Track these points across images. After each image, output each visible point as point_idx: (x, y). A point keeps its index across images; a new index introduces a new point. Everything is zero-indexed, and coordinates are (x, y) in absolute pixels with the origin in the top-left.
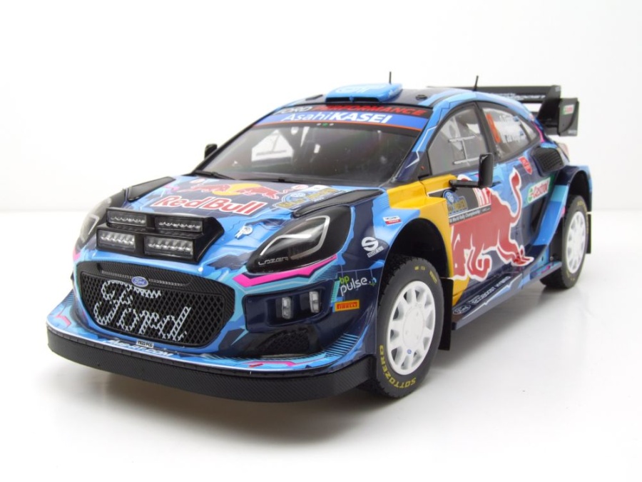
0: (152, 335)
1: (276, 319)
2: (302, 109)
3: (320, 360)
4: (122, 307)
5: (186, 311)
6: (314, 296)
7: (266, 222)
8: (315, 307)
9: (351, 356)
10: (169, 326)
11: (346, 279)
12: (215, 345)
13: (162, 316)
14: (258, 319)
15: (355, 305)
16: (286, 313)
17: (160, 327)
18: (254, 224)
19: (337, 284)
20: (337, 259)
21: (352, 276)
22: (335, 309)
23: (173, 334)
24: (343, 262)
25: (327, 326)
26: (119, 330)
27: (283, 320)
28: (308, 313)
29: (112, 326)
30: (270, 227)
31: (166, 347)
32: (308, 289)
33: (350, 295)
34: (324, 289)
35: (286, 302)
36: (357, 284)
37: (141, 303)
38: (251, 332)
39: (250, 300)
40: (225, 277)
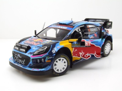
0: (21, 63)
1: (37, 62)
2: (55, 25)
3: (43, 69)
4: (17, 59)
5: (24, 60)
6: (43, 59)
7: (38, 47)
8: (43, 61)
9: (48, 69)
10: (23, 62)
11: (48, 57)
12: (28, 66)
13: (22, 60)
14: (34, 62)
15: (50, 61)
16: (39, 62)
17: (22, 62)
18: (36, 47)
19: (47, 58)
20: (47, 54)
21: (49, 56)
22: (46, 62)
23: (23, 63)
24: (48, 54)
25: (45, 64)
26: (17, 62)
27: (38, 63)
28: (42, 62)
29: (16, 61)
30: (38, 48)
31: (22, 65)
32: (42, 58)
33: (49, 60)
34: (45, 58)
35: (38, 60)
36: (50, 58)
37: (19, 58)
38: (33, 64)
39: (33, 59)
40: (30, 56)
